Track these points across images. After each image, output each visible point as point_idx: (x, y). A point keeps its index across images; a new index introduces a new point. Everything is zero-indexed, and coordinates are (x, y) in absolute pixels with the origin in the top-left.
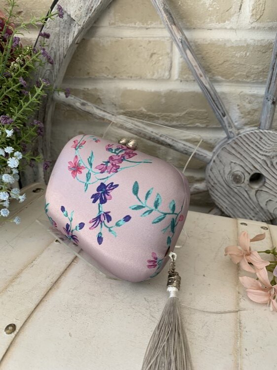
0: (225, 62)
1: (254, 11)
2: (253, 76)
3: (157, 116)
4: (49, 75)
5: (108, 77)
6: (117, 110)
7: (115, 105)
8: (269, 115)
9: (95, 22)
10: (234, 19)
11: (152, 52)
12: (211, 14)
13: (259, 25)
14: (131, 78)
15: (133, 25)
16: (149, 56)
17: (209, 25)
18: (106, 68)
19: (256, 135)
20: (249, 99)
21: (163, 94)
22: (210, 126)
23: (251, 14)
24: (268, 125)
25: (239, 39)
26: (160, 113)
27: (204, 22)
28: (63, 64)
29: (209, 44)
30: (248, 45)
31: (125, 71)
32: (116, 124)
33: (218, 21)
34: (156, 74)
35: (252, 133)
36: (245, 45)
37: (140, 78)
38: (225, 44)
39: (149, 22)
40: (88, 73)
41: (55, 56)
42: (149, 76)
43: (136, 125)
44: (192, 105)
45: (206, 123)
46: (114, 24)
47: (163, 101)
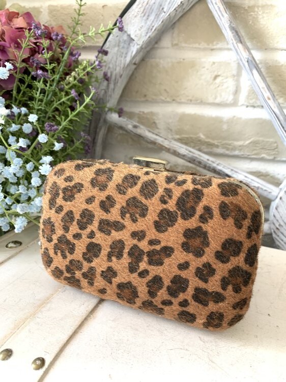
3: (216, 144)
4: (103, 95)
5: (165, 100)
6: (172, 135)
7: (171, 130)
9: (156, 43)
11: (216, 73)
15: (197, 45)
16: (212, 78)
18: (165, 90)
21: (225, 120)
22: (276, 159)
26: (220, 141)
27: (277, 42)
28: (119, 84)
29: (282, 65)
31: (184, 94)
34: (219, 97)
37: (202, 102)
39: (215, 43)
40: (145, 96)
41: (111, 75)
42: (211, 100)
43: (190, 152)
44: (258, 134)
45: (274, 154)
46: (176, 45)
47: (225, 127)
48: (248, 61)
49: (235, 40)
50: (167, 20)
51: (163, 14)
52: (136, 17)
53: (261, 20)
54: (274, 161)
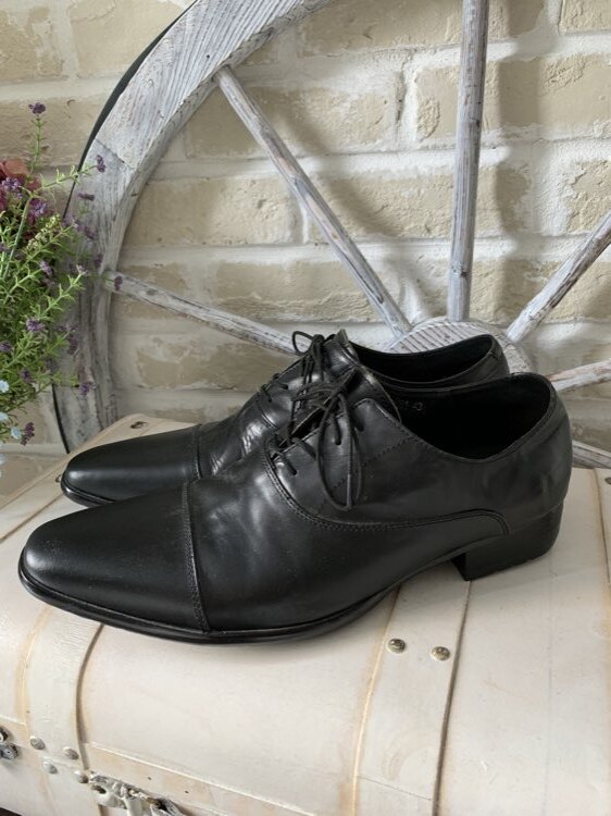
0: (383, 207)
1: (422, 121)
2: (437, 228)
3: (280, 306)
4: (92, 249)
5: (192, 244)
6: (212, 298)
7: (209, 290)
8: (458, 297)
9: (162, 156)
10: (389, 134)
11: (259, 198)
12: (351, 130)
13: (434, 143)
14: (229, 244)
15: (224, 156)
16: (256, 205)
17: (352, 148)
18: (188, 228)
19: (438, 332)
20: (436, 267)
21: (285, 269)
22: (374, 320)
23: (417, 126)
24: (458, 313)
25: (403, 168)
26: (284, 301)
27: (341, 144)
28: (114, 230)
29: (352, 179)
30: (419, 177)
31: (218, 233)
32: (208, 323)
33: (364, 141)
34: (270, 235)
35: (430, 328)
36: (415, 177)
37: (248, 245)
38: (380, 177)
39: (250, 151)
40: (160, 240)
41: (99, 218)
42: (259, 240)
43: (239, 323)
44: (337, 286)
45: (366, 314)
46: (193, 157)
47: (288, 279)
48: (296, 184)
49: (273, 152)
50: (168, 126)
51: (161, 120)
52: (120, 126)
53: (312, 112)
54: (367, 323)
